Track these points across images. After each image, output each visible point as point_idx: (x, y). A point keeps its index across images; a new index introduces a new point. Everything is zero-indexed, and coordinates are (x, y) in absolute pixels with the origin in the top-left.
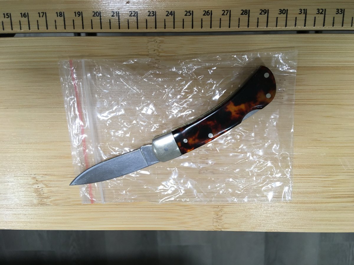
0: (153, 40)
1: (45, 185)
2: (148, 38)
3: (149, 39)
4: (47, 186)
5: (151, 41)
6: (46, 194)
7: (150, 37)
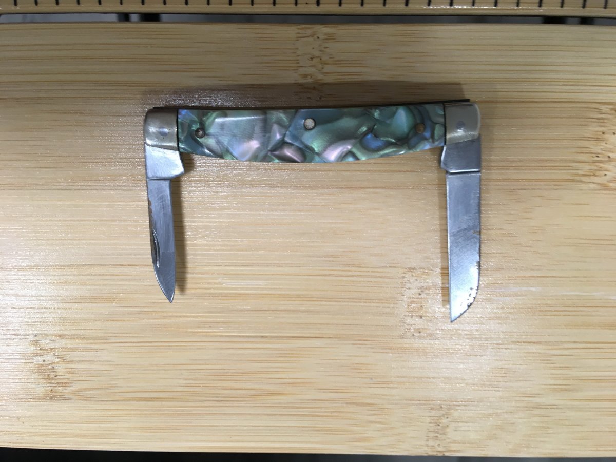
0: (309, 32)
1: (60, 358)
2: (299, 29)
3: (300, 31)
4: (63, 360)
5: (304, 35)
6: (61, 377)
7: (303, 26)
